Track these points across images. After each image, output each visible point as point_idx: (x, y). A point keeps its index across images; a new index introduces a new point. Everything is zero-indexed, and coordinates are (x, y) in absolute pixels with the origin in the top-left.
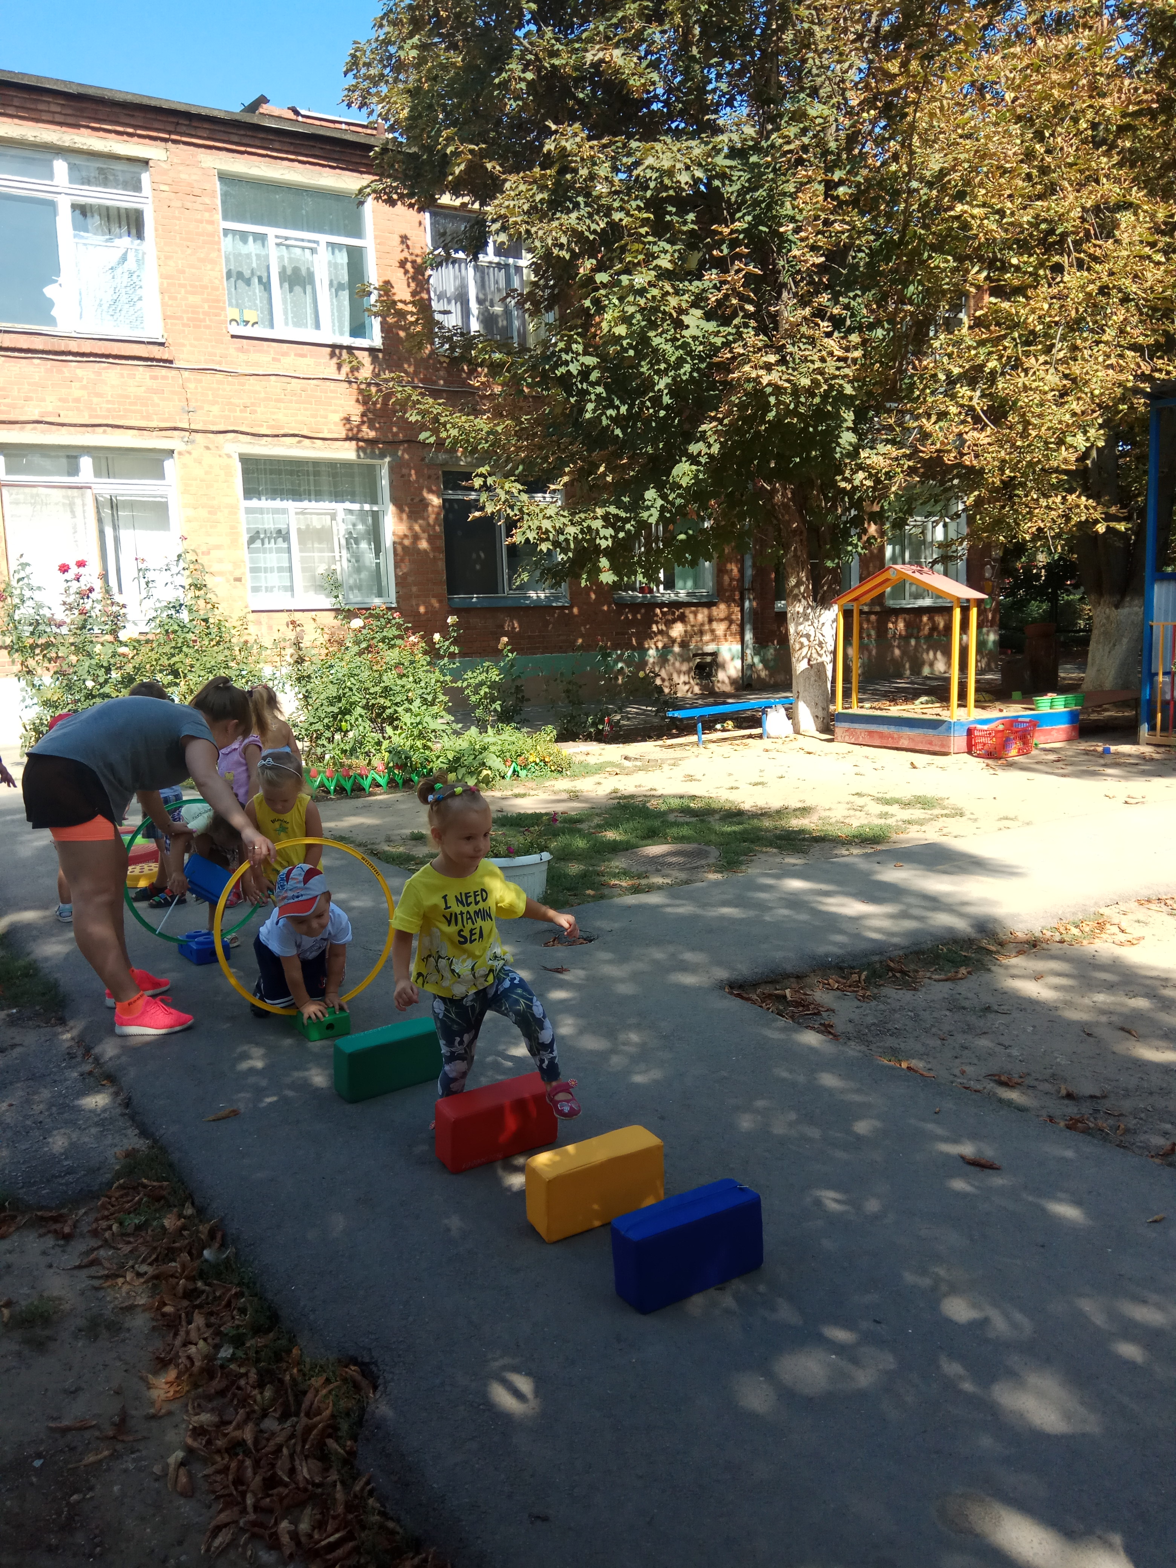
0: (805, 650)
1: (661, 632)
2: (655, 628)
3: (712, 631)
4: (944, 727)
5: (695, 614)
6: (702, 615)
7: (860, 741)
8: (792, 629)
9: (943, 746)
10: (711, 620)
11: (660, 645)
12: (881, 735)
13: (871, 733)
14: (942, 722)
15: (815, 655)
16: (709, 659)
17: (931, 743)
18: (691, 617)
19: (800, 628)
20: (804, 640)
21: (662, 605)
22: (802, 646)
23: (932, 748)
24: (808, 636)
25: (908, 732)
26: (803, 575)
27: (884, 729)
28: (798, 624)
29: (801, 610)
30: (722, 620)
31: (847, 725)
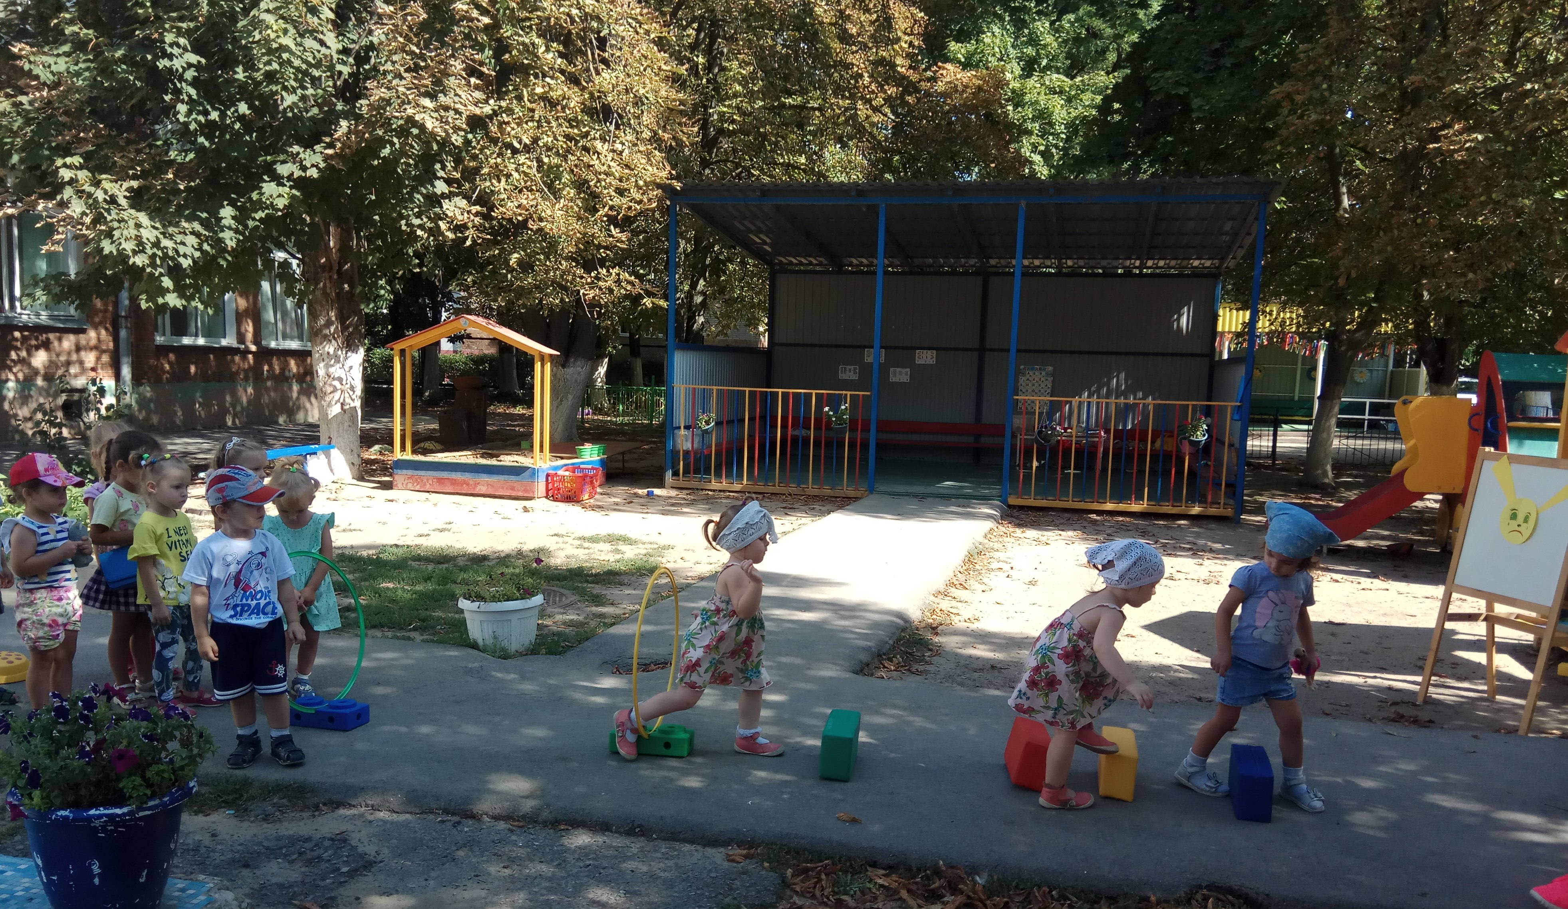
0: (337, 395)
1: (22, 361)
2: (13, 355)
3: (81, 363)
4: (527, 473)
5: (60, 340)
6: (68, 343)
7: (427, 488)
8: (321, 370)
9: (526, 491)
10: (78, 349)
11: (21, 376)
12: (454, 482)
13: (440, 480)
14: (527, 468)
15: (348, 400)
16: (76, 396)
17: (513, 489)
18: (56, 344)
19: (332, 370)
20: (336, 383)
21: (24, 328)
22: (335, 390)
23: (514, 494)
24: (340, 380)
25: (485, 478)
26: (332, 314)
27: (457, 476)
28: (328, 366)
29: (331, 351)
30: (91, 349)
31: (410, 472)
